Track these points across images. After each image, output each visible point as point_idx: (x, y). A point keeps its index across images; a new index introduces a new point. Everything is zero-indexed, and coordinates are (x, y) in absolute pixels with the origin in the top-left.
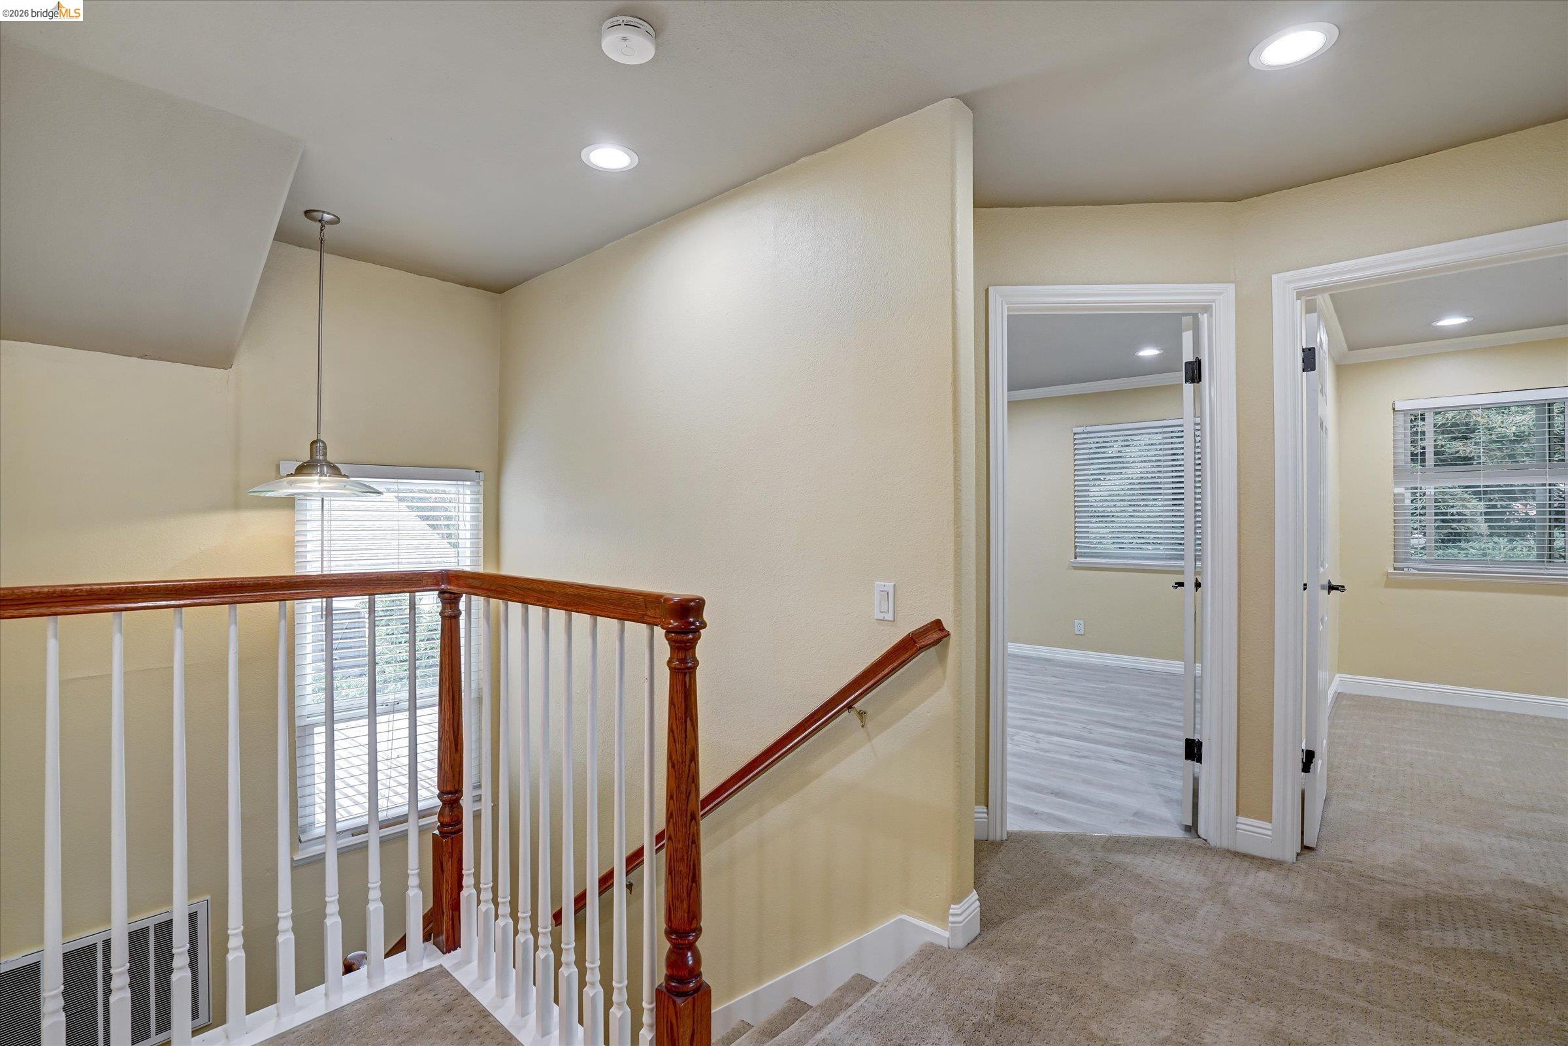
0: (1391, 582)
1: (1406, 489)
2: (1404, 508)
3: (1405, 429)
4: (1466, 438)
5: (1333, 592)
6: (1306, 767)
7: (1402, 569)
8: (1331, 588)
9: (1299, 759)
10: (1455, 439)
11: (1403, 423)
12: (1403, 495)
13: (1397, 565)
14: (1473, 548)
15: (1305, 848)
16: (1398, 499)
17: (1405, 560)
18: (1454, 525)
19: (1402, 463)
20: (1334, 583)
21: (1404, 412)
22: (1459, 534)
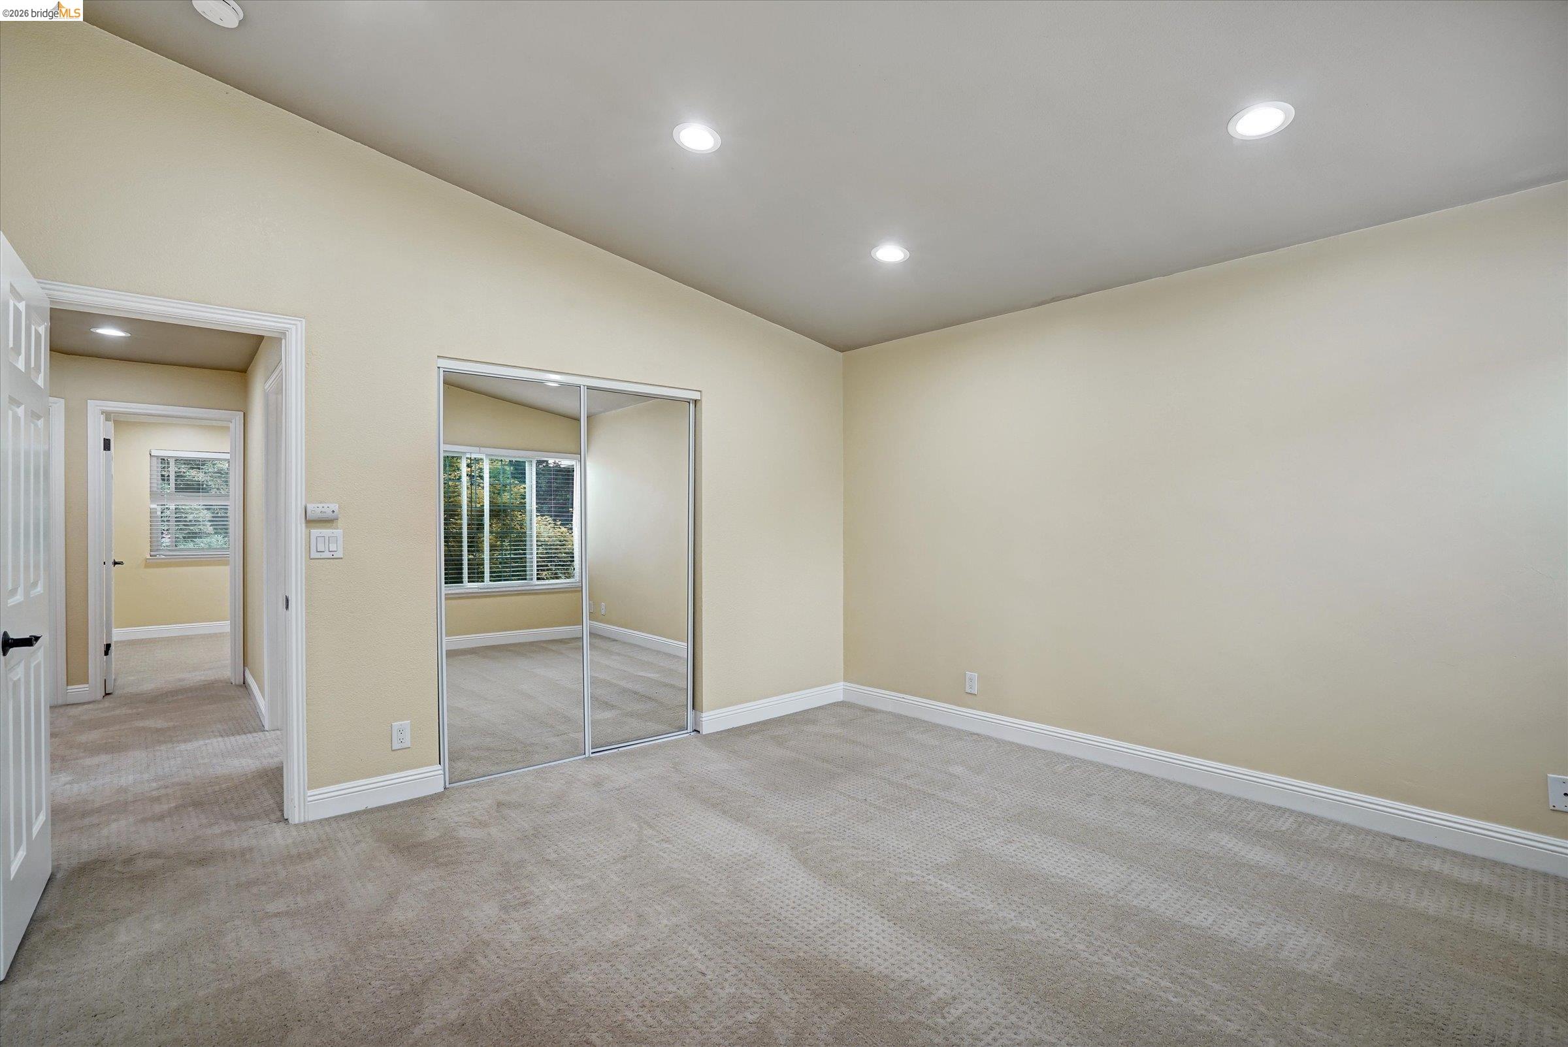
0: (148, 564)
1: (158, 505)
2: (157, 517)
3: (157, 467)
4: (199, 469)
5: (116, 565)
6: (106, 653)
7: (155, 556)
8: (115, 563)
9: (103, 649)
10: (193, 468)
11: (157, 465)
12: (156, 509)
13: (152, 553)
14: (202, 543)
15: (107, 694)
16: (152, 512)
17: (157, 550)
18: (192, 528)
19: (155, 489)
20: (116, 561)
21: (157, 457)
22: (196, 533)
